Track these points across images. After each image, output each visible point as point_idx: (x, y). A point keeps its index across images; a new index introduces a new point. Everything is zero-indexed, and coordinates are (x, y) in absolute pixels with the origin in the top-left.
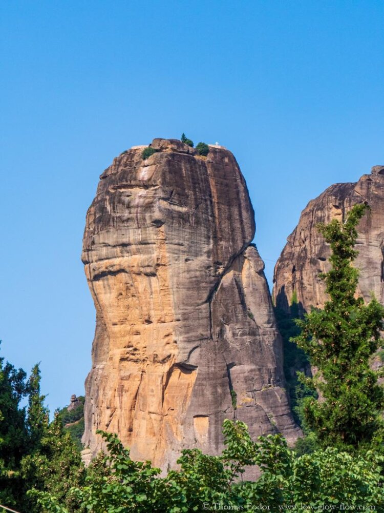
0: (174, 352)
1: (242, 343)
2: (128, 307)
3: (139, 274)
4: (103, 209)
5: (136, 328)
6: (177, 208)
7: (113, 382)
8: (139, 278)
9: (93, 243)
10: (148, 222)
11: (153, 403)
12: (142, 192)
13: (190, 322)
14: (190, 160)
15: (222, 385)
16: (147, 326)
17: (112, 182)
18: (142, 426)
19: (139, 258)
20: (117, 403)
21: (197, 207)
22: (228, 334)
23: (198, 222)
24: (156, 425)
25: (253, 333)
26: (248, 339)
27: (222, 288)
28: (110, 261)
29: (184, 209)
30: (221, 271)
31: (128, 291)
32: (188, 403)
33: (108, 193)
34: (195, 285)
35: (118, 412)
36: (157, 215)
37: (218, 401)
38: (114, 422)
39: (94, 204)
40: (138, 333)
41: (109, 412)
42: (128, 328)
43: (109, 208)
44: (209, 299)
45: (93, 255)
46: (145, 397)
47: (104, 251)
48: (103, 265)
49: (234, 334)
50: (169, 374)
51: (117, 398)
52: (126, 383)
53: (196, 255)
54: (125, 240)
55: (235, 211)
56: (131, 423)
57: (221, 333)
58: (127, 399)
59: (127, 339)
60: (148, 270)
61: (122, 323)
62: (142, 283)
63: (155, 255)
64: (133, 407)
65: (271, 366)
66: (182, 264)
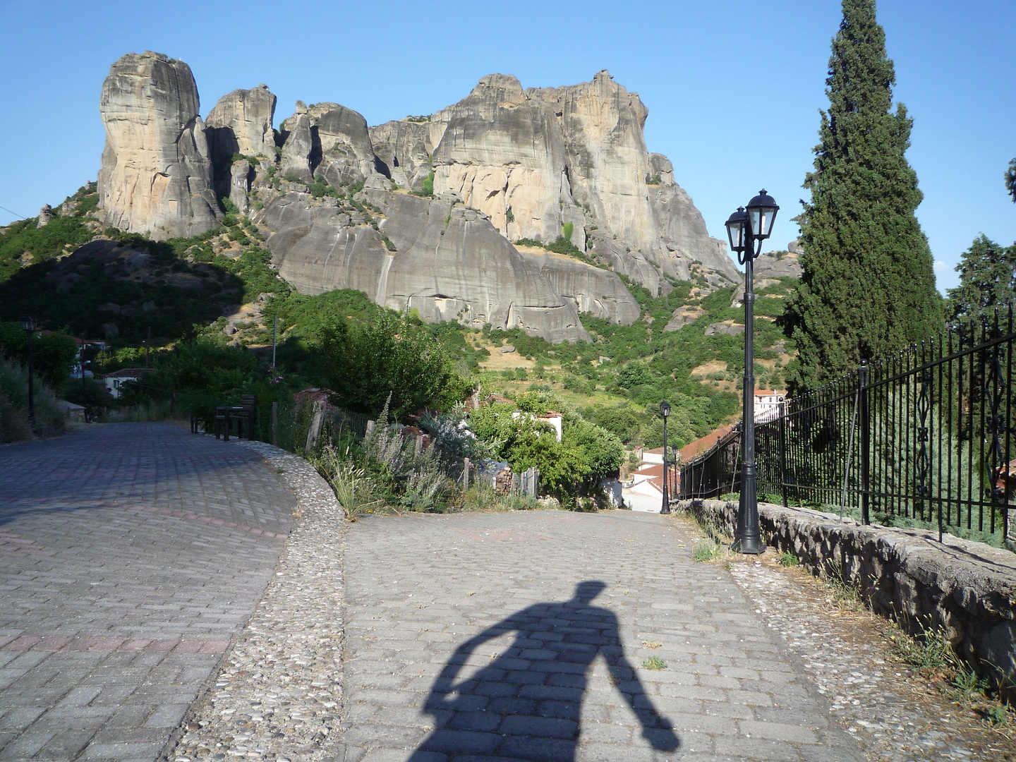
0: (159, 166)
1: (194, 166)
2: (130, 140)
3: (137, 123)
4: (114, 84)
5: (134, 151)
6: (160, 91)
7: (121, 178)
8: (137, 125)
9: (108, 102)
10: (144, 96)
11: (146, 191)
12: (139, 78)
13: (167, 152)
14: (167, 66)
15: (184, 186)
16: (141, 151)
17: (121, 71)
18: (138, 202)
19: (137, 115)
20: (123, 189)
21: (171, 91)
22: (187, 160)
23: (171, 99)
24: (147, 203)
25: (200, 161)
26: (197, 164)
27: (184, 137)
28: (120, 114)
29: (164, 92)
30: (183, 127)
31: (130, 131)
32: (166, 193)
33: (118, 76)
34: (169, 133)
35: (124, 194)
36: (149, 93)
37: (181, 194)
38: (122, 198)
39: (107, 80)
40: (135, 154)
41: (118, 193)
42: (130, 151)
43: (118, 84)
44: (177, 142)
45: (108, 108)
46: (140, 188)
47: (115, 107)
48: (115, 115)
49: (190, 161)
50: (155, 177)
51: (124, 187)
52: (128, 179)
53: (170, 117)
54: (129, 104)
55: (191, 97)
56: (132, 200)
57: (183, 160)
58: (129, 187)
59: (129, 156)
60: (143, 122)
61: (126, 147)
62: (138, 128)
63: (147, 114)
64: (133, 192)
65: (209, 179)
66: (162, 121)
